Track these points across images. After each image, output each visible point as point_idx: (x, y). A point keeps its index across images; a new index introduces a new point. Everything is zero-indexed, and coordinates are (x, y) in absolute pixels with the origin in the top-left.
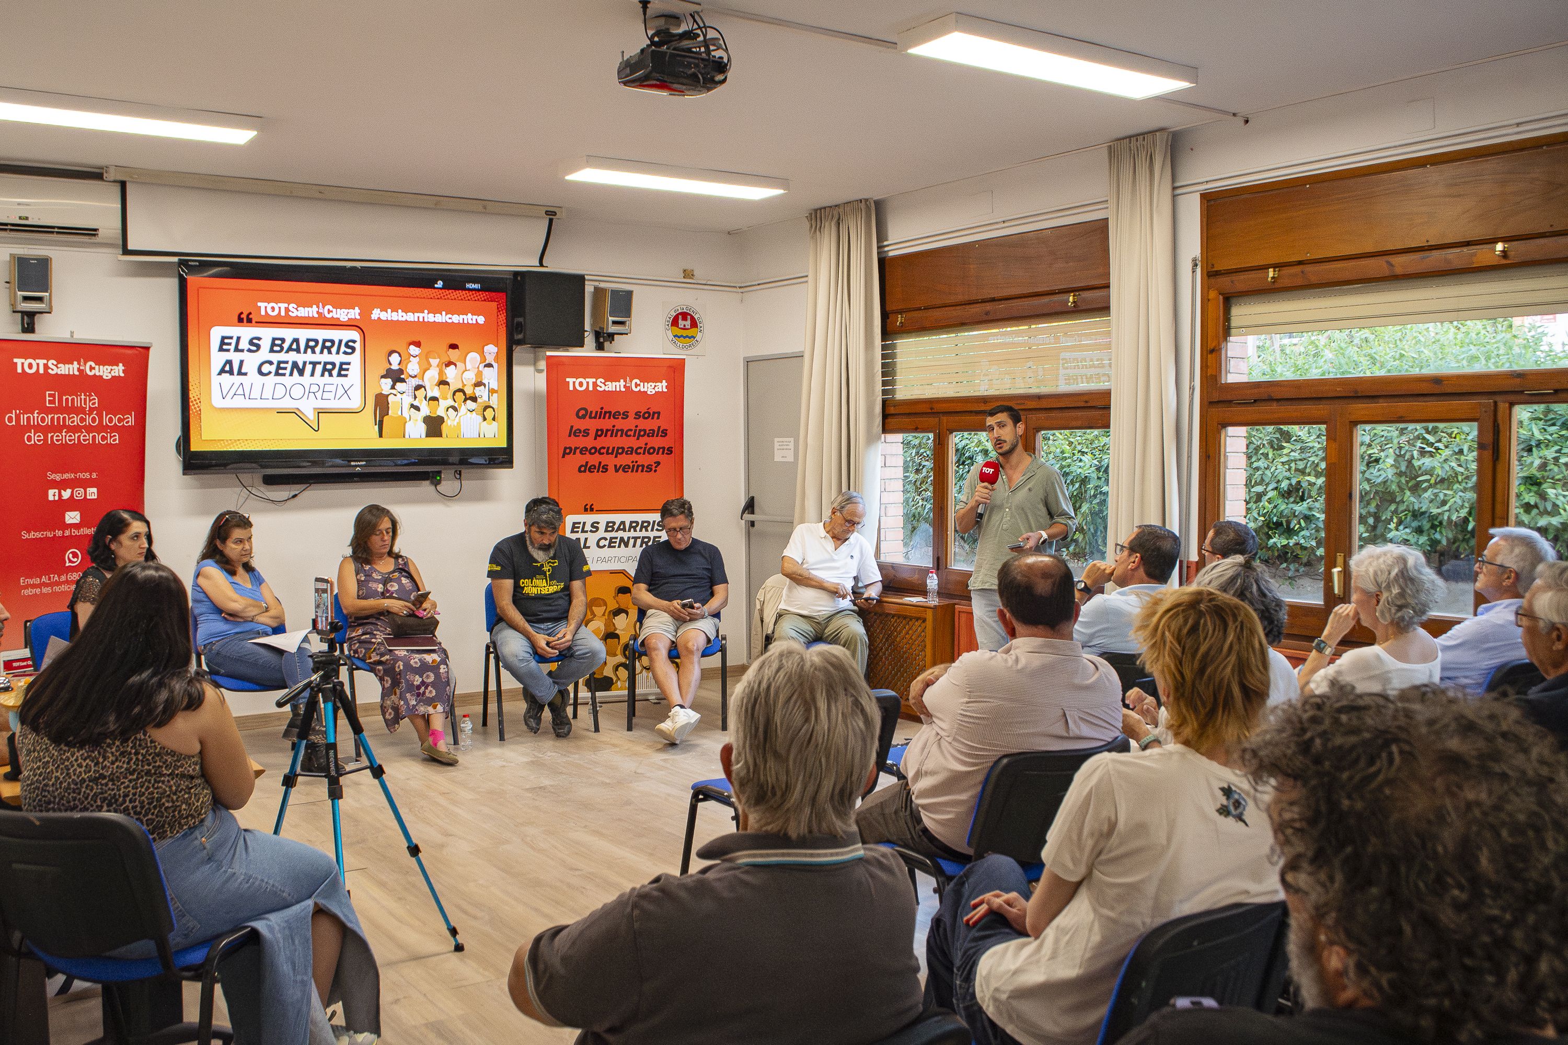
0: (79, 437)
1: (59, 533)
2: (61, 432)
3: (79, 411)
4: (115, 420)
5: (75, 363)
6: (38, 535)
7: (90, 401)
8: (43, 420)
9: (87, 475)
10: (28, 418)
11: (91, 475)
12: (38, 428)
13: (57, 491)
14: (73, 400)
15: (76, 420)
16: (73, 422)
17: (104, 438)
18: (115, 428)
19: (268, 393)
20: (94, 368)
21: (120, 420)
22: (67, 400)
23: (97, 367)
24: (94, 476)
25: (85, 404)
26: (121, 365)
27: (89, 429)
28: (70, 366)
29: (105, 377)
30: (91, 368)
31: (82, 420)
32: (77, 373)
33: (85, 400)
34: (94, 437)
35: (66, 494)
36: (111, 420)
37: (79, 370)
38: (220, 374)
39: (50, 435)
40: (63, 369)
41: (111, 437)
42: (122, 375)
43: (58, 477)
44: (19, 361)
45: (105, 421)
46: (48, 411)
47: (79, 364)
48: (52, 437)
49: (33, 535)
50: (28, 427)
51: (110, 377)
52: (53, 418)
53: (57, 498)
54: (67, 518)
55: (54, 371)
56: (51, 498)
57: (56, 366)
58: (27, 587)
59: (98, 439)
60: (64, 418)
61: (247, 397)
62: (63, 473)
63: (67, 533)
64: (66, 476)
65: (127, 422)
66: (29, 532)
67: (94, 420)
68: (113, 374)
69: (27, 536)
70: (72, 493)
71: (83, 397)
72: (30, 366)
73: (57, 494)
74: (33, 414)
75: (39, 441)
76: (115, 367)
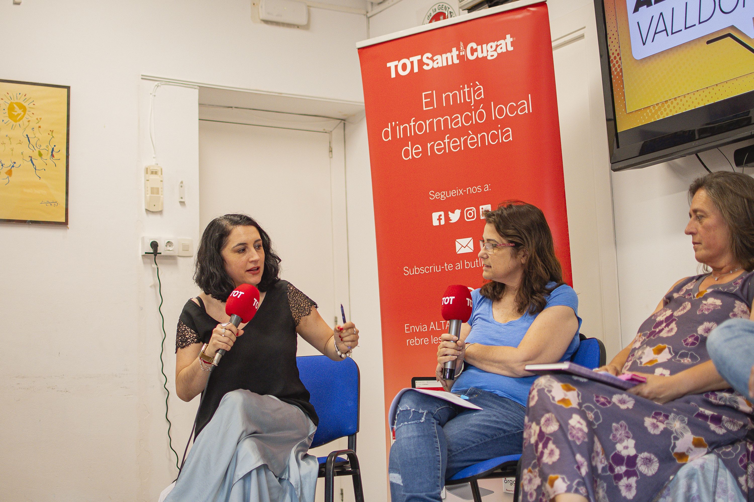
0: (465, 141)
1: (448, 267)
2: (443, 140)
3: (465, 107)
4: (507, 111)
5: (454, 49)
6: (423, 270)
7: (475, 92)
8: (420, 128)
9: (478, 189)
10: (405, 129)
11: (483, 188)
12: (416, 139)
13: (442, 213)
14: (455, 96)
15: (460, 119)
16: (457, 123)
17: (495, 136)
18: (506, 122)
19: (693, 19)
20: (476, 50)
21: (512, 109)
22: (447, 97)
23: (479, 48)
24: (487, 188)
25: (470, 97)
26: (508, 36)
27: (477, 129)
28: (449, 55)
29: (489, 58)
30: (473, 51)
31: (468, 119)
32: (456, 61)
33: (469, 92)
34: (483, 137)
35: (455, 217)
36: (501, 112)
37: (459, 57)
38: (636, 10)
39: (429, 145)
40: (440, 61)
41: (503, 134)
42: (510, 48)
43: (442, 196)
44: (392, 65)
45: (495, 114)
46: (425, 116)
47: (459, 49)
48: (432, 147)
49: (416, 271)
50: (405, 141)
51: (496, 55)
52: (431, 124)
53: (443, 222)
54: (458, 246)
55: (429, 65)
56: (435, 223)
57: (432, 59)
58: (412, 335)
59: (488, 140)
60: (446, 121)
61: (669, 33)
62: (448, 189)
63: (459, 266)
64: (453, 193)
65: (522, 110)
66: (411, 267)
67: (481, 114)
68: (499, 51)
69: (409, 272)
70: (462, 214)
71: (466, 90)
72: (404, 67)
73: (443, 217)
74: (409, 123)
75: (417, 154)
76: (502, 42)
